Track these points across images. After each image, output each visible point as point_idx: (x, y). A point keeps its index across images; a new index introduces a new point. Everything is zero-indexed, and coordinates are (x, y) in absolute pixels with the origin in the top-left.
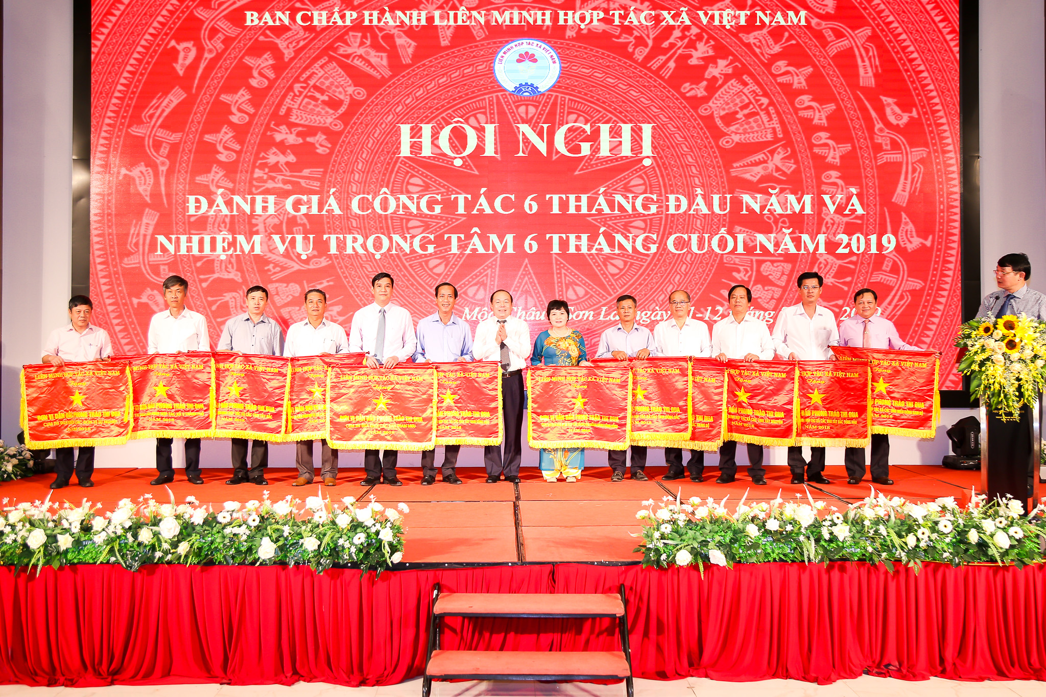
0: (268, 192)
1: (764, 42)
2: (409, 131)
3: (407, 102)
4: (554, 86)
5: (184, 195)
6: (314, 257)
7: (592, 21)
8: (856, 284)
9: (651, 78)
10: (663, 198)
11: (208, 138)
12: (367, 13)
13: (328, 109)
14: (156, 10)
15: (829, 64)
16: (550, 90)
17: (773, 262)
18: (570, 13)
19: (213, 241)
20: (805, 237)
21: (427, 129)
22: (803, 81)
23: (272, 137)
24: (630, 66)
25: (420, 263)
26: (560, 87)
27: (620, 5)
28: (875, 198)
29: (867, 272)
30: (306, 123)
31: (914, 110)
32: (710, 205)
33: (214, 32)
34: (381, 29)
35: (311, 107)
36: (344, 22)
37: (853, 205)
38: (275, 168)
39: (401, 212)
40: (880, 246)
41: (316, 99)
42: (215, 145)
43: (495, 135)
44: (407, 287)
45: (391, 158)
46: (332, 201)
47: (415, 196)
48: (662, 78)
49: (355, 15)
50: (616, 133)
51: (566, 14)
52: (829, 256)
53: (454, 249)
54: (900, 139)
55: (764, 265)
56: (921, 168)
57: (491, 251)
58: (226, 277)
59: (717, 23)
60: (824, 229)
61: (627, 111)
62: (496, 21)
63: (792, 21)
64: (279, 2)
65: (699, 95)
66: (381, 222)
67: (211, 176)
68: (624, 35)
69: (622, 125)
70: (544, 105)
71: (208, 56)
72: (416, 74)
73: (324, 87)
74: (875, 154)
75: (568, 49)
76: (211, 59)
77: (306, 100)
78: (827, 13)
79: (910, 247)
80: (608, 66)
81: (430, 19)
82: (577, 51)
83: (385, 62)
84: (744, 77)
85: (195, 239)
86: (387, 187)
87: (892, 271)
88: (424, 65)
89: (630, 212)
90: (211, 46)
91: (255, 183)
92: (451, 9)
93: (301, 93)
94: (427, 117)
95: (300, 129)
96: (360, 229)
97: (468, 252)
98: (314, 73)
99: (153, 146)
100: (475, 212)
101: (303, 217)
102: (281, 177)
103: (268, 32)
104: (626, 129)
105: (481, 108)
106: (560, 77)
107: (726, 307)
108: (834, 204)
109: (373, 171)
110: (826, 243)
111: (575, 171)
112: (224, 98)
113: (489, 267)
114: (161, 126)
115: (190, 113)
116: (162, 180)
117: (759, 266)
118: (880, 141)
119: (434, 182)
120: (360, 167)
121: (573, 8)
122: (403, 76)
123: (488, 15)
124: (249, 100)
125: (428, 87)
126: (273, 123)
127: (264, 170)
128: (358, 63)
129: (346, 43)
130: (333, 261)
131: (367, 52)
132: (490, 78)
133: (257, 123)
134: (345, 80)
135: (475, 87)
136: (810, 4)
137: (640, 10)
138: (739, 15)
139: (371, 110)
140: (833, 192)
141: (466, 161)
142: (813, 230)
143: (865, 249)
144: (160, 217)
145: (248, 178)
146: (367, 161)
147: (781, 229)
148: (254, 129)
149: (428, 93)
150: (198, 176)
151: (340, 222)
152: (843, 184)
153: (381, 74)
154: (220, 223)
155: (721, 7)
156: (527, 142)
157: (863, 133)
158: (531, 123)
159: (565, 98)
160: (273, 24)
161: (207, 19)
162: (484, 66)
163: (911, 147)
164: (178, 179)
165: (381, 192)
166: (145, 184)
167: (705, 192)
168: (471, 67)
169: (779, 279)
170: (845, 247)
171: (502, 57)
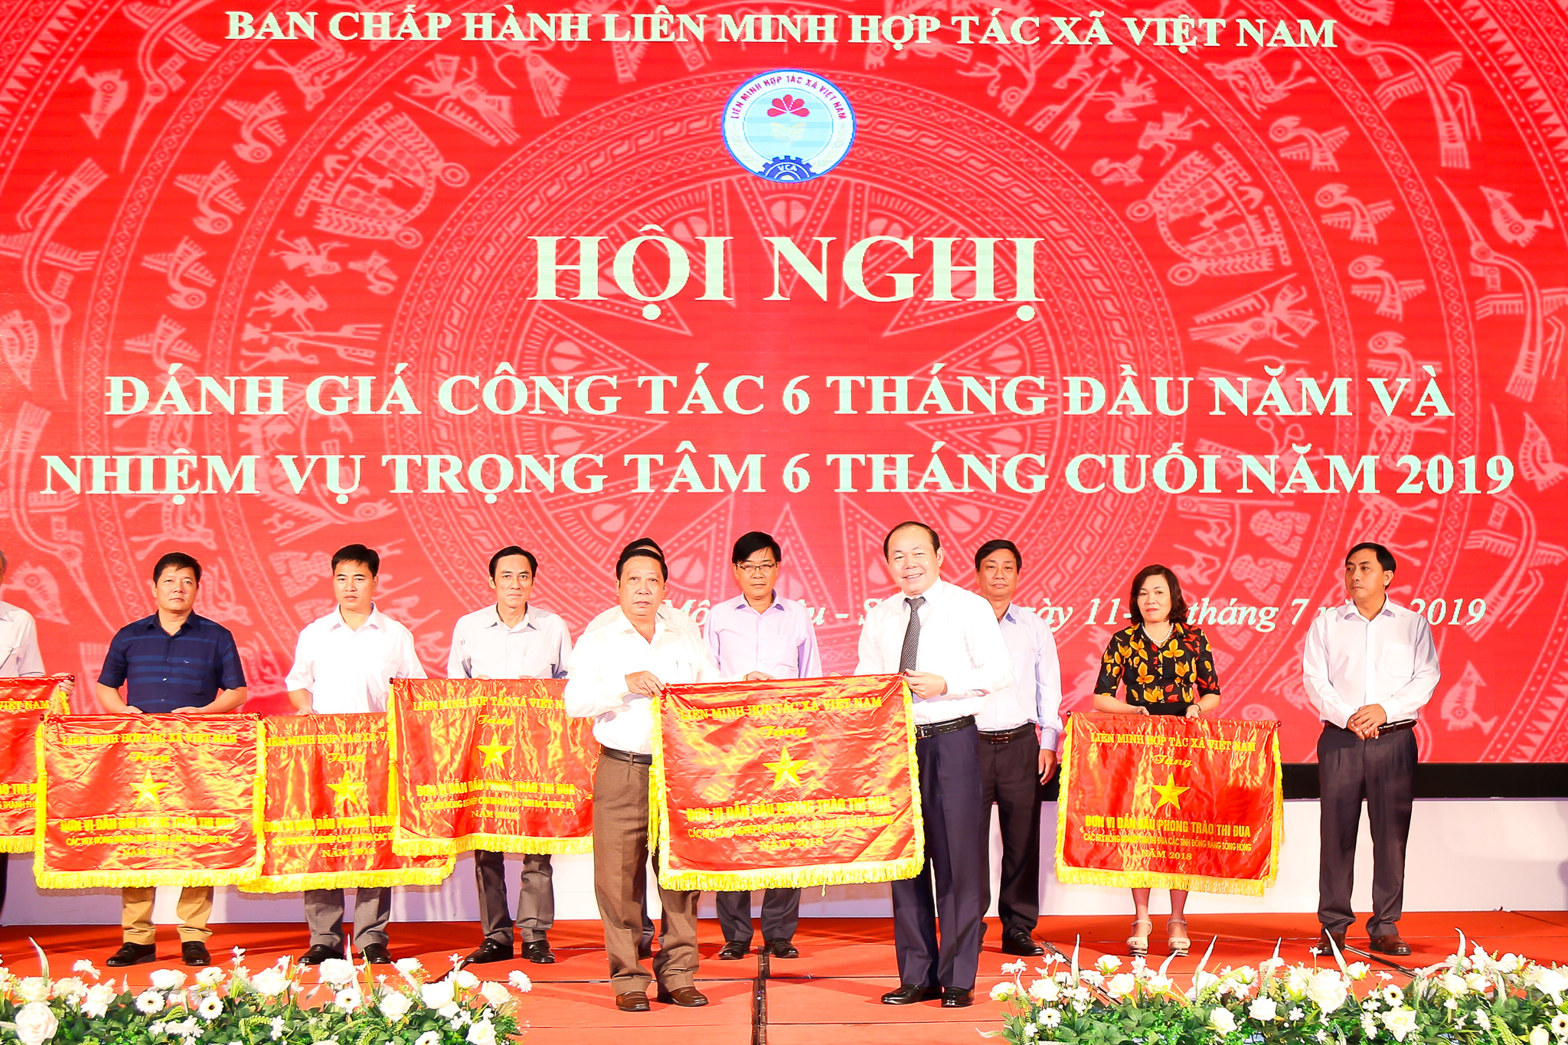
0: (270, 369)
1: (1253, 80)
2: (553, 251)
3: (550, 193)
4: (841, 163)
5: (101, 374)
6: (363, 499)
7: (916, 36)
8: (1437, 554)
9: (1032, 147)
10: (1058, 384)
11: (150, 262)
12: (470, 17)
13: (391, 206)
14: (47, 8)
15: (1381, 123)
16: (832, 171)
18: (873, 19)
19: (159, 468)
20: (1337, 462)
21: (589, 247)
22: (1329, 155)
23: (279, 261)
24: (992, 124)
25: (576, 512)
26: (853, 165)
27: (973, 6)
28: (1472, 385)
29: (1458, 530)
30: (348, 233)
31: (1546, 214)
32: (1149, 400)
33: (163, 52)
34: (498, 49)
36: (425, 34)
37: (1429, 398)
38: (286, 322)
39: (537, 411)
40: (1482, 479)
41: (368, 186)
42: (164, 276)
43: (725, 259)
44: (551, 560)
45: (518, 304)
46: (399, 386)
47: (566, 379)
48: (1056, 151)
49: (447, 21)
50: (964, 256)
51: (865, 23)
52: (1383, 499)
53: (644, 485)
54: (1520, 270)
55: (1255, 517)
56: (1560, 330)
57: (717, 489)
58: (184, 539)
59: (1161, 40)
60: (1373, 445)
61: (986, 213)
62: (728, 35)
63: (1307, 40)
65: (1128, 182)
66: (496, 430)
67: (155, 338)
68: (980, 65)
69: (977, 240)
70: (822, 201)
71: (151, 100)
72: (569, 138)
73: (384, 163)
74: (1472, 299)
75: (870, 90)
76: (158, 106)
77: (349, 188)
78: (1377, 24)
79: (1541, 481)
80: (949, 125)
81: (597, 29)
82: (887, 95)
83: (506, 115)
84: (1216, 146)
85: (123, 463)
86: (510, 360)
87: (1504, 530)
88: (584, 119)
89: (993, 411)
90: (157, 81)
91: (245, 352)
92: (636, 12)
93: (338, 173)
94: (589, 221)
95: (336, 244)
96: (456, 443)
97: (671, 489)
98: (364, 134)
99: (39, 278)
100: (684, 410)
101: (340, 418)
102: (295, 341)
103: (272, 52)
104: (985, 248)
105: (697, 205)
106: (853, 145)
108: (1392, 396)
109: (482, 328)
110: (1377, 472)
111: (883, 328)
112: (186, 183)
113: (712, 521)
114: (54, 239)
115: (112, 215)
116: (57, 342)
117: (1246, 522)
118: (1481, 274)
119: (605, 350)
120: (455, 321)
121: (880, 11)
122: (543, 142)
123: (711, 22)
124: (234, 186)
125: (593, 164)
126: (282, 232)
127: (263, 327)
128: (452, 115)
129: (429, 75)
130: (400, 508)
131: (471, 94)
132: (714, 146)
133: (248, 233)
134: (427, 148)
135: (686, 163)
136: (1342, 7)
137: (1010, 15)
138: (1205, 27)
139: (479, 209)
140: (1389, 374)
141: (668, 310)
142: (1351, 448)
143: (1454, 485)
144: (51, 419)
145: (230, 342)
146: (470, 310)
147: (1290, 446)
148: (243, 245)
149: (592, 175)
150: (130, 337)
151: (416, 431)
152: (1410, 358)
153: (498, 136)
154: (172, 431)
155: (1170, 11)
156: (788, 273)
157: (1448, 257)
158: (796, 234)
159: (863, 186)
160: (282, 37)
161: (151, 26)
162: (702, 123)
163: (1541, 286)
164: (89, 344)
165: (497, 372)
166: (21, 353)
167: (1139, 372)
168: (678, 125)
169: (1286, 543)
170: (1415, 481)
171: (740, 104)
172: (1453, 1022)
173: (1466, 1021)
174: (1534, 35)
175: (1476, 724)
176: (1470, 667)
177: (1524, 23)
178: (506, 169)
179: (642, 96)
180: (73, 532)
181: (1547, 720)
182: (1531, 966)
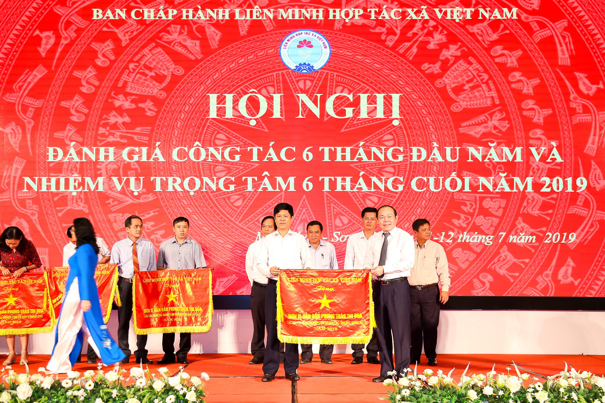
0: (109, 144)
1: (485, 32)
2: (216, 99)
3: (215, 77)
4: (325, 65)
5: (45, 146)
6: (144, 193)
7: (354, 16)
8: (556, 215)
9: (398, 59)
10: (408, 150)
11: (64, 104)
12: (184, 11)
13: (155, 82)
15: (535, 48)
17: (492, 198)
18: (338, 10)
19: (67, 182)
20: (517, 180)
21: (229, 97)
22: (515, 61)
23: (112, 103)
24: (383, 50)
25: (224, 199)
26: (330, 66)
27: (376, 5)
28: (571, 150)
29: (565, 206)
30: (138, 93)
31: (601, 82)
32: (444, 156)
33: (68, 24)
34: (195, 23)
35: (142, 81)
36: (167, 17)
37: (553, 155)
38: (115, 126)
39: (210, 160)
40: (575, 186)
41: (146, 75)
42: (69, 109)
43: (281, 102)
44: (214, 217)
45: (202, 120)
46: (157, 151)
47: (220, 148)
48: (408, 60)
49: (175, 12)
51: (334, 11)
52: (535, 194)
53: (250, 188)
54: (589, 104)
55: (485, 201)
58: (76, 208)
59: (449, 17)
60: (531, 173)
61: (381, 84)
62: (282, 16)
63: (506, 16)
64: (118, 2)
65: (436, 72)
66: (194, 167)
67: (66, 133)
68: (379, 27)
69: (377, 95)
70: (318, 80)
71: (64, 42)
72: (222, 56)
73: (152, 66)
74: (571, 116)
75: (336, 38)
76: (66, 45)
77: (138, 75)
78: (534, 9)
79: (598, 187)
80: (366, 51)
81: (232, 15)
82: (343, 39)
83: (198, 48)
84: (470, 58)
85: (53, 180)
86: (199, 141)
87: (583, 206)
88: (227, 49)
89: (383, 161)
90: (66, 35)
91: (99, 138)
92: (247, 8)
93: (134, 70)
94: (229, 88)
95: (134, 97)
96: (179, 172)
97: (260, 190)
98: (144, 55)
99: (22, 110)
100: (265, 160)
101: (136, 164)
102: (118, 134)
103: (109, 24)
104: (380, 98)
105: (270, 82)
106: (330, 58)
107: (456, 232)
108: (539, 154)
109: (189, 129)
110: (533, 184)
111: (341, 129)
112: (77, 74)
114: (28, 95)
115: (50, 86)
116: (29, 135)
117: (481, 202)
118: (574, 106)
119: (235, 137)
120: (178, 126)
121: (340, 7)
122: (212, 58)
123: (276, 12)
124: (95, 75)
125: (231, 66)
126: (113, 92)
127: (106, 128)
128: (178, 48)
129: (168, 32)
130: (158, 197)
131: (185, 40)
132: (277, 59)
133: (101, 93)
134: (168, 60)
135: (266, 66)
136: (520, 3)
137: (390, 8)
138: (466, 12)
139: (188, 83)
140: (538, 145)
141: (259, 122)
142: (523, 174)
143: (563, 189)
144: (26, 163)
145: (94, 134)
146: (184, 122)
147: (498, 174)
148: (99, 97)
149: (230, 71)
150: (56, 132)
151: (164, 168)
152: (546, 140)
153: (195, 56)
154: (72, 168)
155: (452, 6)
156: (305, 107)
157: (561, 100)
158: (308, 93)
159: (334, 74)
160: (113, 18)
161: (64, 14)
162: (273, 50)
163: (598, 111)
164: (40, 134)
165: (195, 145)
166: (15, 138)
167: (440, 146)
168: (263, 51)
169: (497, 211)
170: (548, 187)
171: (286, 43)
172: (563, 397)
173: (568, 397)
174: (596, 13)
175: (572, 282)
176: (569, 259)
177: (593, 8)
178: (198, 68)
179: (249, 40)
180: (34, 206)
181: (600, 280)
182: (594, 376)
